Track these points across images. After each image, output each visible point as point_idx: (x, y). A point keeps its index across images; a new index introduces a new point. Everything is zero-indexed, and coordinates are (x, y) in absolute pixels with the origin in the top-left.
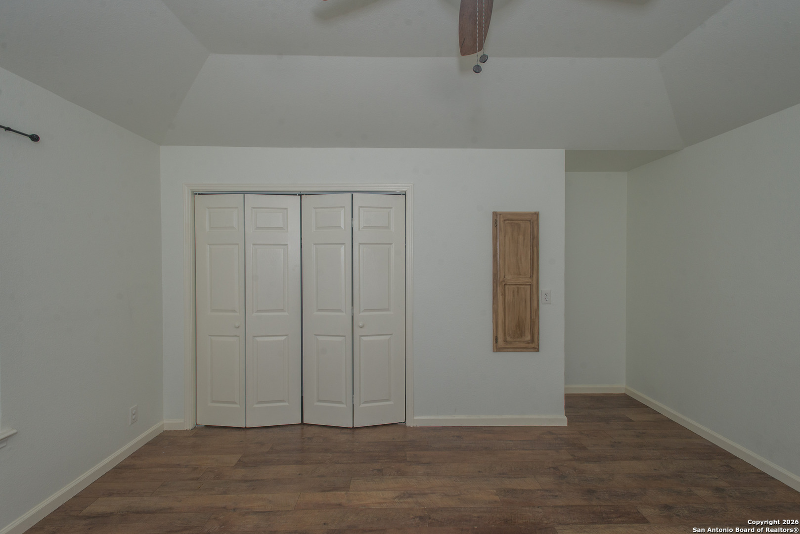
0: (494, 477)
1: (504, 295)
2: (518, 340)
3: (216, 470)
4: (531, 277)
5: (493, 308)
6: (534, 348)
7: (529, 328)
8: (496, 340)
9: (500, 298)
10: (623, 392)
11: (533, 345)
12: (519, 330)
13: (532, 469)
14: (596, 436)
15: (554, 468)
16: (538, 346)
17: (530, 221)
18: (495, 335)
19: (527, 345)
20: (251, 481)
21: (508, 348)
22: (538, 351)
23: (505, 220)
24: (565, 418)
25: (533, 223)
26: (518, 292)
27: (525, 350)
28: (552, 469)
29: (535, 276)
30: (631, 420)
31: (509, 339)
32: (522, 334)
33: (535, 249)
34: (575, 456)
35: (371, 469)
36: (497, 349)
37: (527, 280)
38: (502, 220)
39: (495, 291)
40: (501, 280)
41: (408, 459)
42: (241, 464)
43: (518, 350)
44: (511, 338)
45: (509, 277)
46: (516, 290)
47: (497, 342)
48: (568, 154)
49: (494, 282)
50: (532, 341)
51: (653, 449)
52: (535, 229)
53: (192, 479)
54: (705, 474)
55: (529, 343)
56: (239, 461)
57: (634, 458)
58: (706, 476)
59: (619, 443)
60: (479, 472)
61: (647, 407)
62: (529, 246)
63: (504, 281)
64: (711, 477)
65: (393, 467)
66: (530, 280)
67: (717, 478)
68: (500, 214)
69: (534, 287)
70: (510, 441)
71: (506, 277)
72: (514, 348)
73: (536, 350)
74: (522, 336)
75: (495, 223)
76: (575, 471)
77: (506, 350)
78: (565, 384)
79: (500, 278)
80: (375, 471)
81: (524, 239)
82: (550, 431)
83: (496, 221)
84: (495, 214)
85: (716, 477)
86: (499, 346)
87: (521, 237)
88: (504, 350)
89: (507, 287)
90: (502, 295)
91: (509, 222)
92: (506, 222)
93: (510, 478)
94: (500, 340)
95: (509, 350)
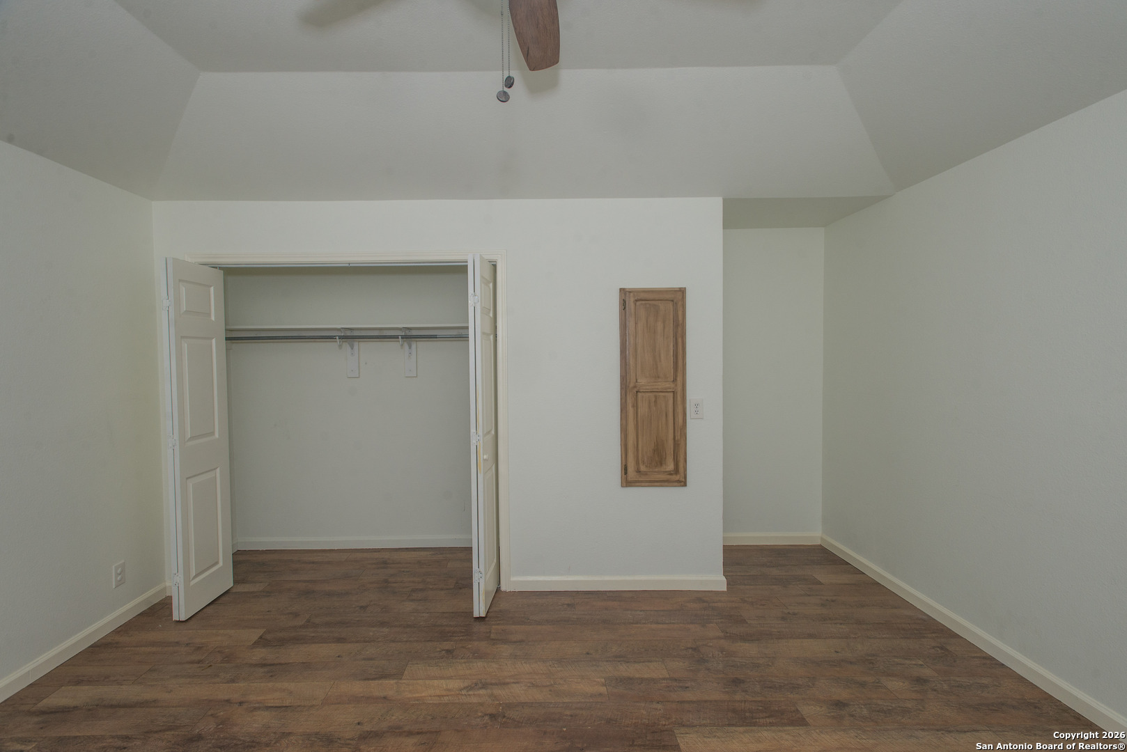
0: (607, 661)
1: (636, 406)
2: (657, 470)
3: (227, 650)
4: (675, 380)
5: (621, 425)
6: (679, 481)
7: (672, 452)
8: (625, 469)
9: (631, 410)
10: (819, 543)
11: (678, 478)
12: (658, 456)
13: (662, 650)
14: (764, 605)
15: (694, 649)
16: (685, 478)
17: (673, 301)
18: (624, 464)
19: (669, 477)
20: (271, 665)
21: (642, 482)
22: (685, 485)
23: (636, 301)
24: (724, 579)
25: (676, 303)
26: (656, 402)
27: (666, 484)
28: (690, 650)
29: (679, 379)
30: (820, 583)
31: (643, 468)
32: (661, 462)
33: (680, 340)
34: (727, 633)
35: (438, 650)
36: (627, 482)
37: (668, 386)
38: (632, 300)
39: (623, 401)
40: (632, 385)
41: (493, 636)
42: (262, 642)
43: (656, 484)
44: (646, 466)
45: (642, 381)
46: (653, 399)
47: (626, 473)
48: (727, 203)
49: (621, 389)
50: (676, 471)
51: (841, 624)
52: (680, 313)
53: (192, 662)
54: (906, 659)
55: (671, 474)
56: (261, 637)
57: (811, 636)
58: (907, 662)
59: (794, 614)
60: (588, 654)
61: (848, 564)
62: (672, 337)
63: (635, 387)
64: (914, 662)
65: (470, 646)
66: (672, 385)
67: (921, 665)
68: (630, 292)
69: (678, 395)
70: (641, 611)
71: (638, 381)
72: (650, 482)
73: (682, 484)
74: (661, 464)
75: (624, 304)
76: (722, 652)
77: (639, 484)
78: (724, 531)
79: (630, 382)
80: (444, 652)
81: (664, 328)
82: (702, 598)
83: (624, 301)
84: (623, 291)
85: (921, 663)
86: (629, 479)
87: (660, 326)
88: (637, 484)
89: (640, 394)
90: (633, 406)
91: (643, 302)
92: (638, 303)
93: (628, 662)
94: (631, 469)
95: (643, 484)
